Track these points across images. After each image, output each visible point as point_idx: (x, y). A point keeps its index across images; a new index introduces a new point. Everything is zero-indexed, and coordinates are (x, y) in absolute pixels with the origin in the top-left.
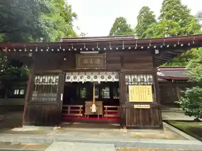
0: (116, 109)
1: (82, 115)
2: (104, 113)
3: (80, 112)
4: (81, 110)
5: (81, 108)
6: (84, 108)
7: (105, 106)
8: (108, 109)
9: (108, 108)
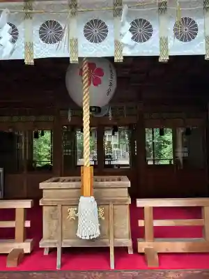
0: (196, 212)
1: (26, 247)
2: (137, 233)
3: (19, 233)
4: (20, 224)
5: (20, 216)
6: (35, 214)
7: (140, 203)
8: (159, 213)
9: (155, 209)
